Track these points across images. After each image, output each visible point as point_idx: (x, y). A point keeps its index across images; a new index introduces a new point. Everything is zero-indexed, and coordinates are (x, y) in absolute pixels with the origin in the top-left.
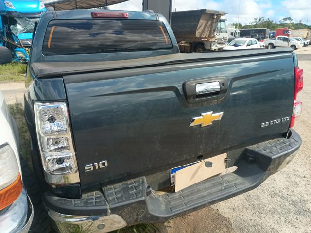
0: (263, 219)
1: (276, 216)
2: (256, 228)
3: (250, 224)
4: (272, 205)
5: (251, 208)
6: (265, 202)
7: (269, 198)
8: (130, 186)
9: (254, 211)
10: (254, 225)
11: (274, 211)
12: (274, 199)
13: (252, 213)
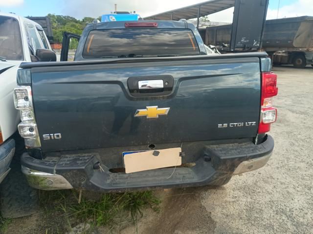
0: (251, 231)
1: (267, 232)
3: (234, 232)
4: (272, 220)
5: (246, 218)
6: (265, 216)
8: (81, 158)
9: (246, 222)
11: (269, 227)
12: (278, 216)
13: (243, 223)
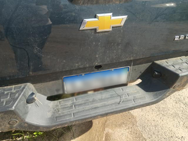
0: (165, 121)
1: (176, 120)
2: (157, 128)
3: (153, 124)
4: (175, 109)
5: (156, 110)
6: (169, 106)
7: (173, 104)
9: (158, 113)
10: (155, 126)
11: (176, 115)
12: (178, 105)
13: (156, 115)
